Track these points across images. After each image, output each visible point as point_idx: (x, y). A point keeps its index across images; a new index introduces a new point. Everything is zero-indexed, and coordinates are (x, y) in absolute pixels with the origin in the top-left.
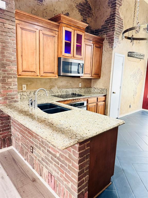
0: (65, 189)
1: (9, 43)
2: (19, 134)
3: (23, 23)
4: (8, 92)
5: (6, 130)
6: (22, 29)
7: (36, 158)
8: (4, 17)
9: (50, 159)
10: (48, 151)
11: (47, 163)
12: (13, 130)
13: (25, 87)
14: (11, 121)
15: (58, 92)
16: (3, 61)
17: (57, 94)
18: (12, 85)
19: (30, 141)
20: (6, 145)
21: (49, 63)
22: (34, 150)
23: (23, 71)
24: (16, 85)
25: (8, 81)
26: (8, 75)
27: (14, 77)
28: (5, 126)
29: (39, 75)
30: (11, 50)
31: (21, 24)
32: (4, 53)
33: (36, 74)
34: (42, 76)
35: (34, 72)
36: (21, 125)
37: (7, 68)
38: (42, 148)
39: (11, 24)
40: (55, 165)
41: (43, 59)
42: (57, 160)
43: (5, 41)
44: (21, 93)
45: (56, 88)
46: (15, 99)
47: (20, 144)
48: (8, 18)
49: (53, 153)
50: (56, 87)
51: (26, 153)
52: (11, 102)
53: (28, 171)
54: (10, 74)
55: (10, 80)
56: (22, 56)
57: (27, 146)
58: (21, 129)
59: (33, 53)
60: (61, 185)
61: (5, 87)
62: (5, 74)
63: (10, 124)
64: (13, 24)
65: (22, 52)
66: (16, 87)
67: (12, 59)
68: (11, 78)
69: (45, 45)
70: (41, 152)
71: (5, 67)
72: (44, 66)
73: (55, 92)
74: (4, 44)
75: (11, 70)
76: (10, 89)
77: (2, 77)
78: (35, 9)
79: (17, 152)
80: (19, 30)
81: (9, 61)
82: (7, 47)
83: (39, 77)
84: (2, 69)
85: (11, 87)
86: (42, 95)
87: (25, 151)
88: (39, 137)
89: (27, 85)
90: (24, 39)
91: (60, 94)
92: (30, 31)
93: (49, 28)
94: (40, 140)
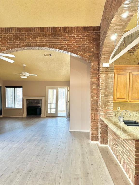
0: (131, 170)
1: (109, 83)
2: (111, 136)
3: (119, 71)
4: (107, 110)
5: (104, 133)
6: (118, 74)
7: (118, 151)
8: (108, 71)
9: (124, 151)
10: (124, 146)
11: (123, 154)
12: (109, 134)
13: (119, 108)
14: (108, 128)
16: (105, 94)
18: (110, 107)
19: (116, 140)
20: (104, 143)
21: (136, 92)
22: (118, 147)
23: (117, 99)
24: (112, 107)
25: (108, 104)
26: (108, 101)
27: (111, 102)
28: (104, 131)
29: (128, 100)
30: (110, 87)
31: (117, 72)
32: (106, 89)
33: (126, 100)
34: (130, 101)
35: (125, 99)
36: (113, 131)
37: (107, 97)
38: (121, 145)
39: (111, 73)
40: (126, 155)
41: (132, 90)
42: (127, 152)
43: (107, 83)
44: (116, 112)
46: (112, 115)
47: (112, 143)
48: (110, 71)
49: (126, 147)
51: (114, 149)
52: (109, 116)
53: (114, 160)
54: (109, 100)
55: (109, 104)
56: (117, 89)
57: (115, 144)
58: (112, 133)
59: (125, 87)
60: (129, 167)
61: (106, 108)
62: (106, 100)
63: (107, 130)
64: (112, 73)
65: (117, 87)
66: (112, 108)
67: (111, 92)
68: (110, 102)
69: (134, 81)
70: (121, 147)
71: (106, 97)
72: (132, 95)
74: (107, 84)
75: (110, 98)
76: (109, 109)
77: (105, 102)
78: (129, 59)
79: (110, 148)
80: (116, 75)
81: (109, 93)
82: (108, 85)
83: (128, 102)
84: (105, 98)
85: (109, 108)
87: (114, 147)
88: (120, 138)
90: (119, 79)
92: (123, 74)
93: (137, 69)
94: (121, 140)
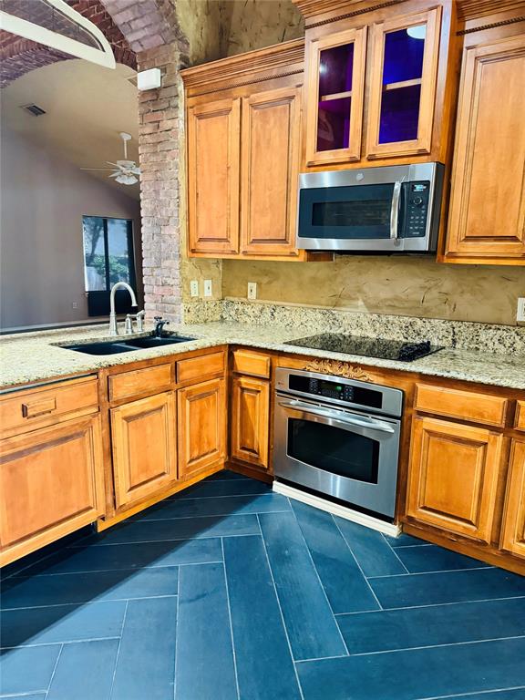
1: (166, 167)
3: (205, 98)
4: (164, 292)
6: (199, 116)
8: (159, 107)
13: (254, 290)
15: (359, 326)
17: (354, 333)
18: (171, 276)
21: (267, 206)
23: (200, 240)
25: (164, 264)
30: (169, 183)
35: (226, 240)
37: (162, 232)
45: (357, 307)
46: (176, 314)
50: (360, 303)
54: (167, 248)
59: (225, 181)
61: (159, 280)
67: (171, 208)
68: (169, 257)
73: (345, 322)
76: (167, 285)
85: (168, 282)
86: (298, 323)
89: (259, 285)
91: (373, 336)
